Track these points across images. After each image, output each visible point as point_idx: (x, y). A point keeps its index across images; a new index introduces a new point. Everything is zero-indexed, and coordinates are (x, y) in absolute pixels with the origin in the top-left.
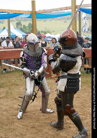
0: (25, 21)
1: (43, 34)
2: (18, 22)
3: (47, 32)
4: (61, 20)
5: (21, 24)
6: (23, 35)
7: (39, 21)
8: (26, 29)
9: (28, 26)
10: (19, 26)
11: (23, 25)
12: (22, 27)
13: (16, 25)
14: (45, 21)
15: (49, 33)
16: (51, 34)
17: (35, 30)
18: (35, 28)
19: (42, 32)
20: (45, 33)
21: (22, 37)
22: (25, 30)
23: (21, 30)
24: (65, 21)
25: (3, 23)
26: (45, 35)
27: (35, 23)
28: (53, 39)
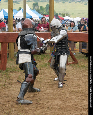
0: (43, 2)
1: (61, 16)
2: (35, 2)
3: (65, 14)
4: (81, 2)
5: (38, 5)
6: (39, 17)
7: (57, 3)
8: (43, 10)
9: (46, 7)
10: (36, 8)
11: (40, 6)
12: (40, 8)
13: (32, 6)
14: (64, 3)
15: (68, 15)
16: (70, 17)
17: (52, 12)
18: (52, 10)
19: (60, 14)
20: (64, 15)
21: (38, 18)
22: (41, 11)
23: (38, 11)
24: (85, 3)
25: (19, 4)
26: (64, 18)
27: (52, 5)
28: (71, 22)
